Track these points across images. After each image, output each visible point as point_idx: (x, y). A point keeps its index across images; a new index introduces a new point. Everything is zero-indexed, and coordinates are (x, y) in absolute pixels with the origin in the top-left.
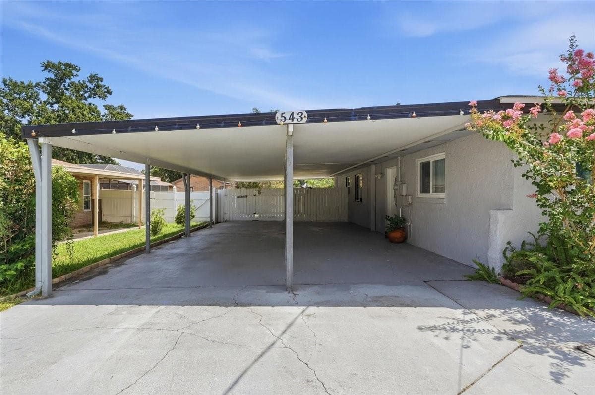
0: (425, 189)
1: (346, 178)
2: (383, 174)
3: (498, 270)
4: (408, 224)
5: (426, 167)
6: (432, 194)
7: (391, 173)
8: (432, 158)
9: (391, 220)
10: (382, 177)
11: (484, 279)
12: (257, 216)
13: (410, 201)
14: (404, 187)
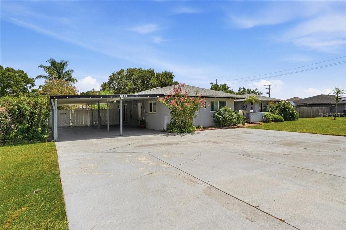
0: (151, 111)
1: (118, 105)
2: (137, 105)
3: (166, 129)
4: (146, 122)
5: (151, 104)
6: (153, 112)
7: (140, 105)
8: (153, 102)
9: (140, 121)
10: (136, 106)
11: (163, 132)
12: (71, 124)
13: (147, 114)
14: (145, 110)
